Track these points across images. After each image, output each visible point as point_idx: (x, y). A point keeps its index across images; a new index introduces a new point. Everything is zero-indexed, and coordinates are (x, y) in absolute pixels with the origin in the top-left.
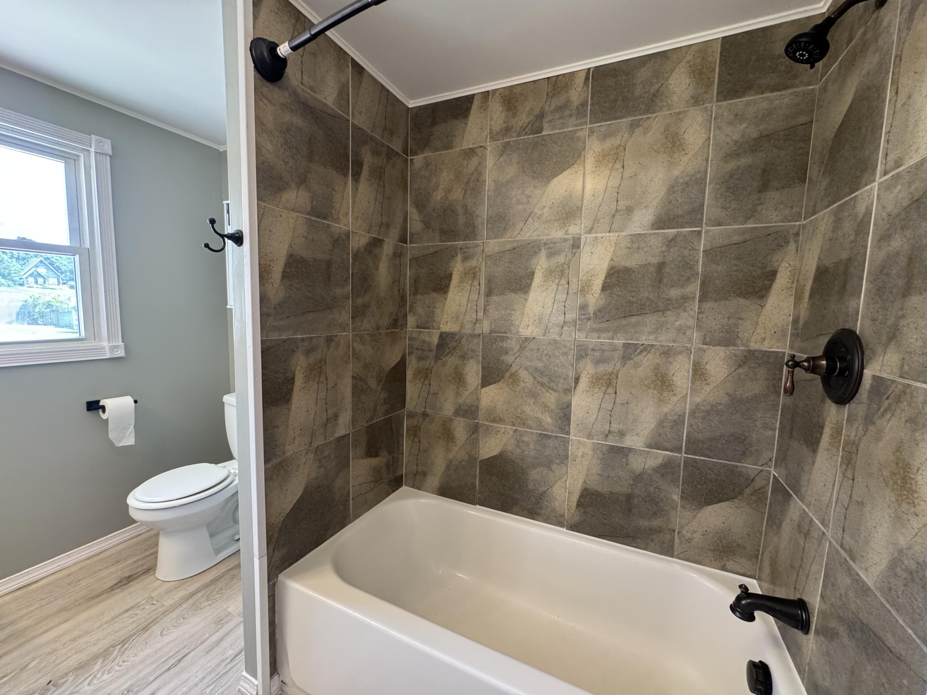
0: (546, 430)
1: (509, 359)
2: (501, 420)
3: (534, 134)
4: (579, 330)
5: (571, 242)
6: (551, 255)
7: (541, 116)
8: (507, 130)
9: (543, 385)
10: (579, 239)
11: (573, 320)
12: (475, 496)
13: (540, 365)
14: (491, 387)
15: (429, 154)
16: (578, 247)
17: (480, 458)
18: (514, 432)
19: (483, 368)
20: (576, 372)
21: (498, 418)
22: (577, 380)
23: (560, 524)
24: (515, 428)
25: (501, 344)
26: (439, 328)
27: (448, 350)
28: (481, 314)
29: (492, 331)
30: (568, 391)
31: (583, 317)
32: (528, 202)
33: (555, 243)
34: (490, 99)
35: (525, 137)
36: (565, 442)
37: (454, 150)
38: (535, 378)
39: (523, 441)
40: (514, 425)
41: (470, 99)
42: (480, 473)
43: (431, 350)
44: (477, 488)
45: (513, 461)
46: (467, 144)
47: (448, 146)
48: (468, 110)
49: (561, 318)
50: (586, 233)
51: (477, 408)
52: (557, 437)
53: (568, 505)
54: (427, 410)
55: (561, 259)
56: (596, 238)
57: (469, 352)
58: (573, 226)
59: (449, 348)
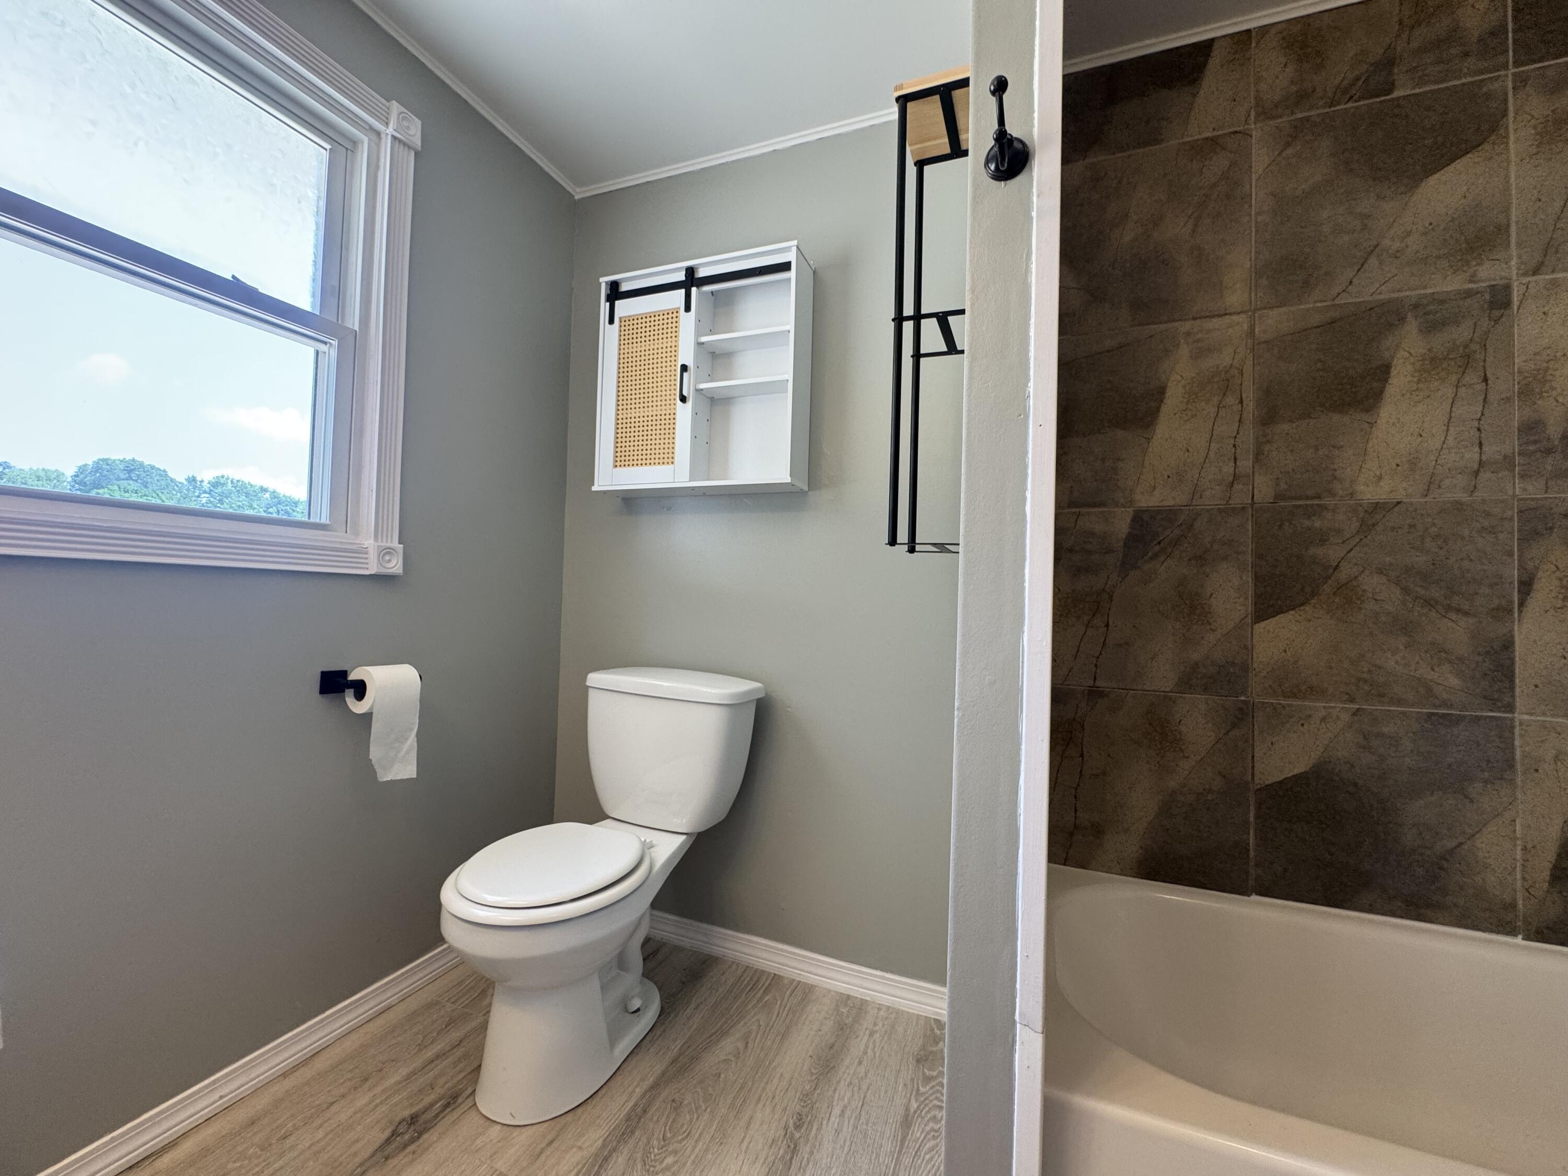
0: (1445, 704)
1: (1332, 553)
2: (1314, 692)
3: (1372, 97)
4: (1522, 476)
5: (1487, 296)
6: (1431, 327)
7: (1388, 63)
8: (1301, 97)
9: (1429, 603)
10: (1507, 288)
11: (1505, 457)
12: (1247, 873)
13: (1419, 560)
14: (1282, 619)
15: (1103, 158)
16: (1507, 304)
17: (1257, 781)
18: (1354, 714)
19: (1257, 578)
20: (1522, 567)
21: (1304, 688)
22: (1526, 586)
23: (1506, 928)
24: (1358, 707)
25: (1307, 523)
26: (1131, 502)
27: (1157, 548)
28: (1245, 464)
29: (1279, 497)
30: (1503, 612)
31: (1532, 448)
32: (1365, 227)
33: (1442, 302)
34: (1254, 45)
35: (1350, 105)
36: (1505, 731)
37: (1163, 145)
38: (1406, 590)
39: (1380, 735)
40: (1352, 700)
41: (1205, 47)
42: (1257, 817)
43: (1109, 551)
44: (1252, 854)
45: (1356, 785)
46: (1197, 131)
47: (1152, 138)
48: (1200, 68)
49: (1472, 455)
50: (1525, 274)
51: (1245, 668)
52: (1478, 718)
53: (1524, 879)
54: (1098, 684)
55: (1462, 333)
56: (1554, 284)
57: (1216, 547)
58: (1487, 265)
59: (1159, 543)
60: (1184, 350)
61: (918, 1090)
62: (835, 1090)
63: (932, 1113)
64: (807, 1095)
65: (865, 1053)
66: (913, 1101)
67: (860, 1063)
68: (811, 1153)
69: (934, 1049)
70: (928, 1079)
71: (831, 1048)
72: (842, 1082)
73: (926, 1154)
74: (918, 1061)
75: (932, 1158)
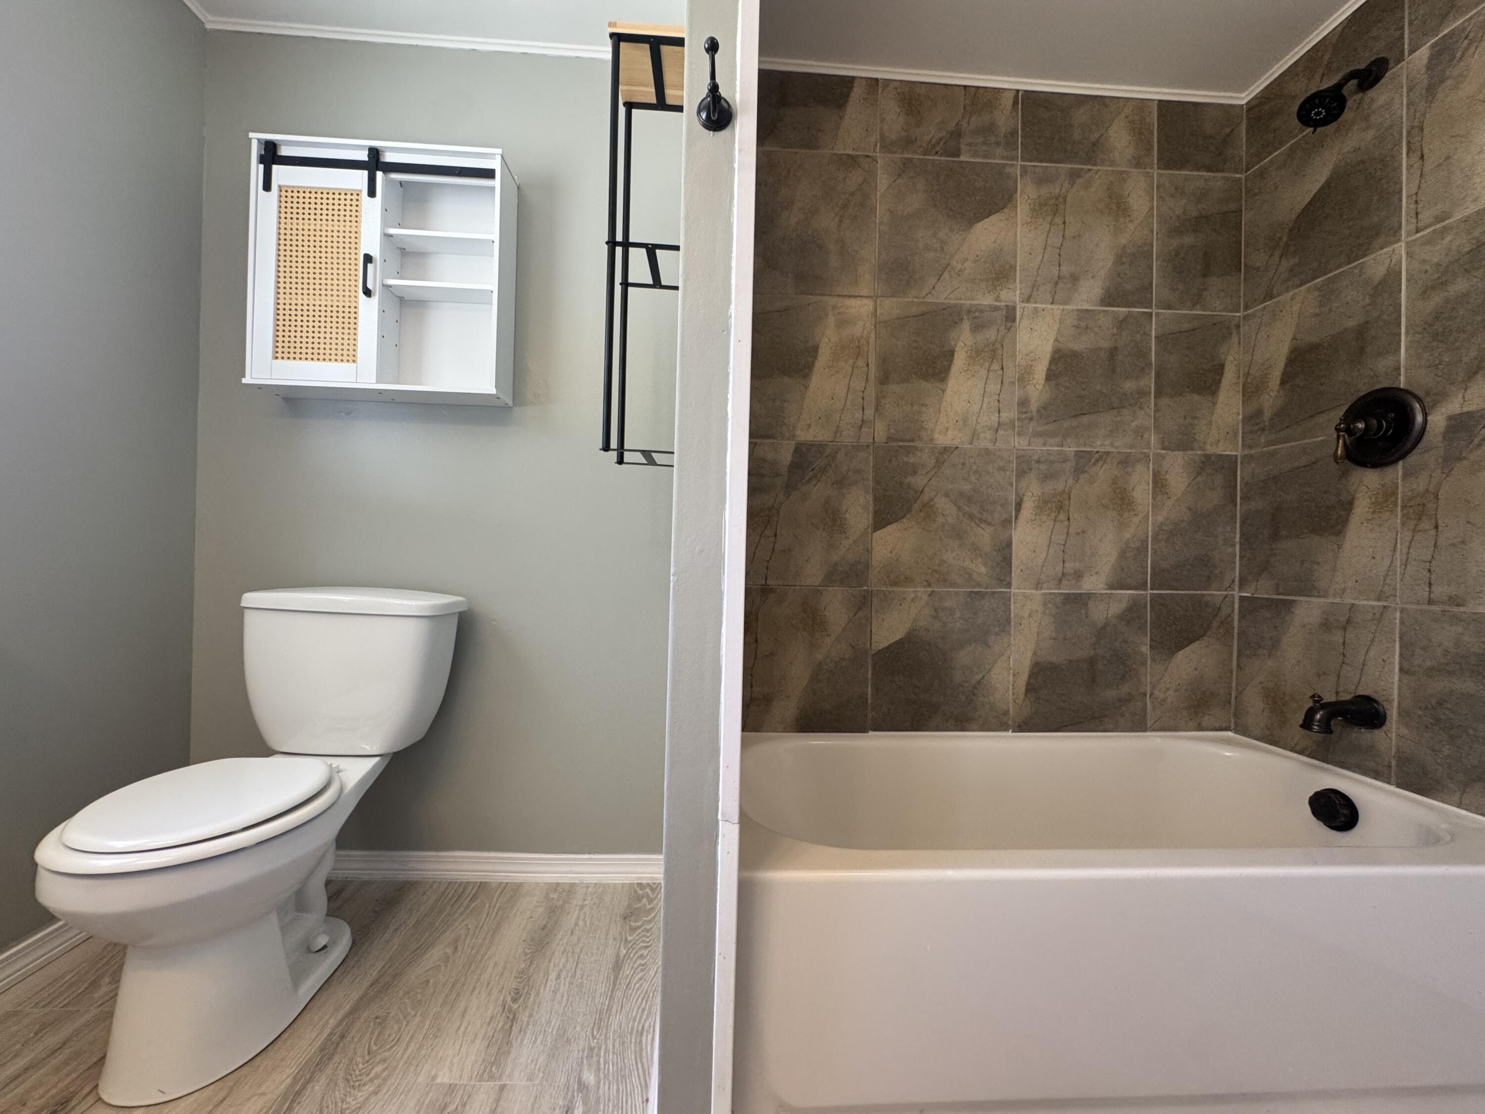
0: (979, 585)
1: (919, 481)
2: (908, 580)
3: (948, 156)
4: (1019, 434)
5: (1004, 312)
6: (977, 328)
7: (957, 134)
8: (908, 142)
9: (971, 516)
10: (1014, 308)
11: (1011, 421)
12: (866, 716)
13: (966, 487)
14: (890, 528)
15: (775, 149)
16: (1014, 320)
17: (873, 648)
18: (930, 595)
19: (876, 499)
20: (1017, 494)
21: (902, 578)
22: (1019, 505)
23: (1002, 726)
24: (931, 589)
25: (906, 459)
26: (793, 437)
27: (811, 474)
28: (870, 412)
29: (890, 439)
30: (1007, 523)
31: (1023, 416)
32: (943, 249)
33: (982, 311)
34: (880, 91)
35: (936, 158)
36: (1006, 599)
37: (819, 151)
38: (959, 508)
39: (944, 609)
40: (929, 585)
41: (848, 82)
42: (873, 674)
43: (777, 475)
44: (869, 701)
45: (929, 644)
46: (843, 148)
47: (811, 144)
48: (846, 97)
49: (994, 418)
50: (1023, 302)
51: (867, 566)
52: (994, 593)
53: (1013, 694)
54: (769, 582)
55: (991, 334)
56: (1036, 309)
57: (850, 474)
58: (1005, 291)
59: (813, 470)
60: (831, 320)
61: (626, 939)
62: (550, 960)
63: (640, 953)
64: (523, 972)
65: (576, 924)
66: (622, 949)
67: (572, 933)
68: (531, 1016)
69: (639, 905)
70: (633, 930)
71: (543, 929)
72: (557, 953)
73: (635, 984)
74: (625, 918)
75: (641, 986)
